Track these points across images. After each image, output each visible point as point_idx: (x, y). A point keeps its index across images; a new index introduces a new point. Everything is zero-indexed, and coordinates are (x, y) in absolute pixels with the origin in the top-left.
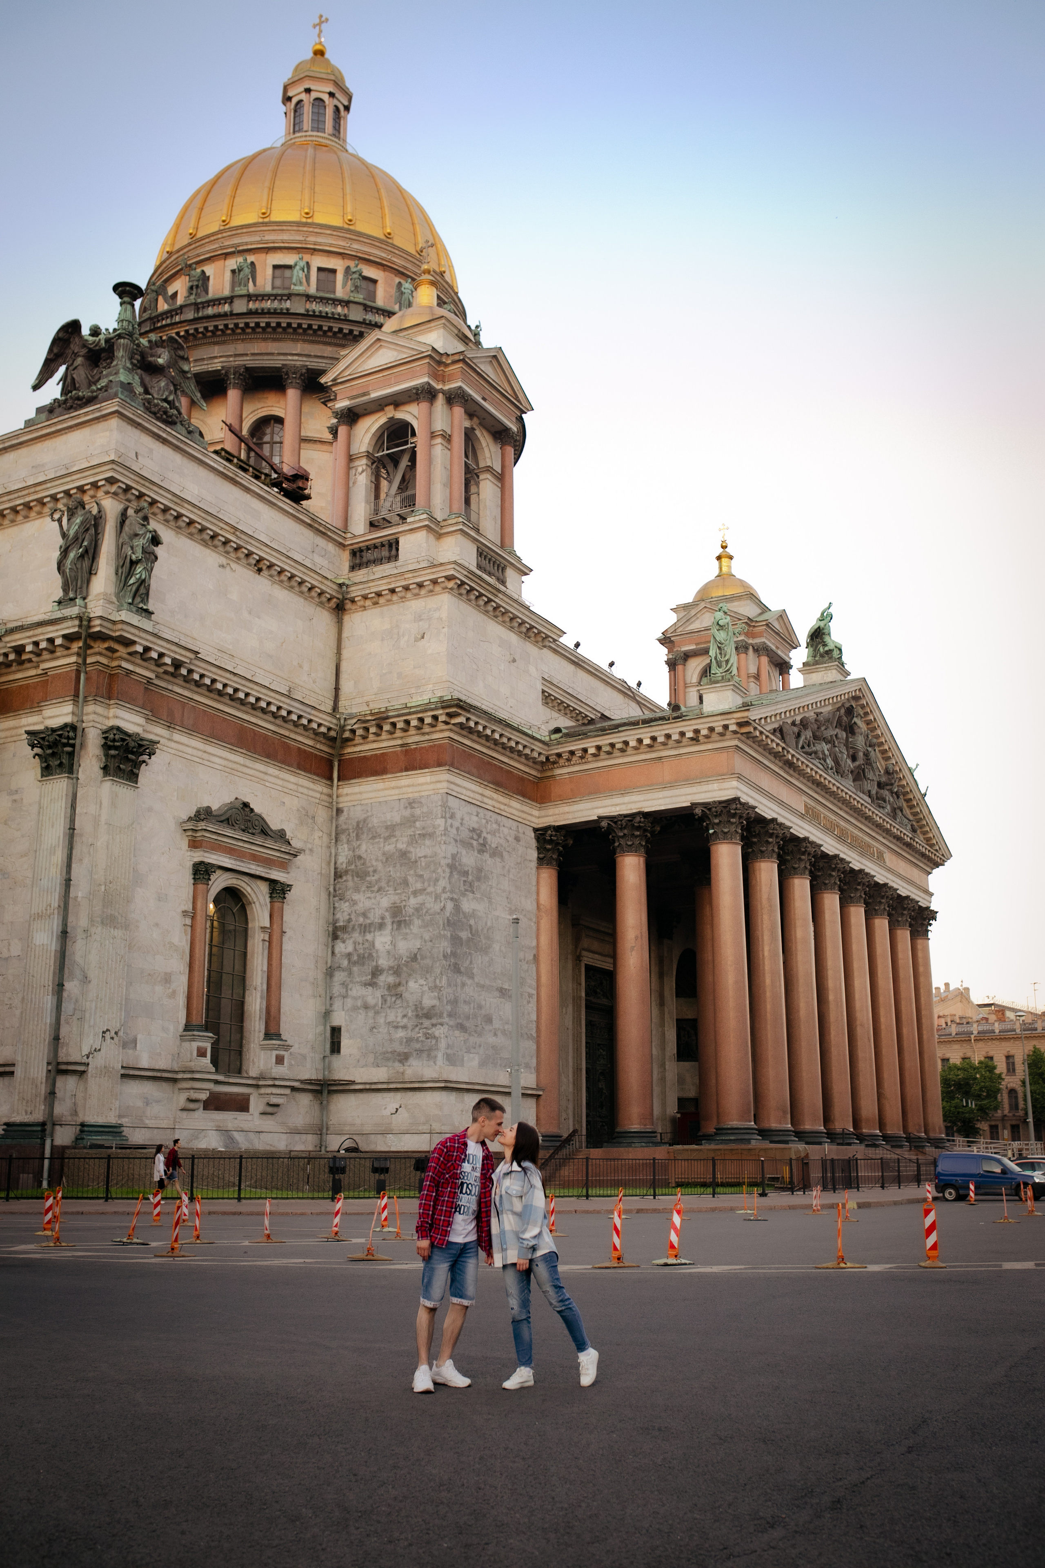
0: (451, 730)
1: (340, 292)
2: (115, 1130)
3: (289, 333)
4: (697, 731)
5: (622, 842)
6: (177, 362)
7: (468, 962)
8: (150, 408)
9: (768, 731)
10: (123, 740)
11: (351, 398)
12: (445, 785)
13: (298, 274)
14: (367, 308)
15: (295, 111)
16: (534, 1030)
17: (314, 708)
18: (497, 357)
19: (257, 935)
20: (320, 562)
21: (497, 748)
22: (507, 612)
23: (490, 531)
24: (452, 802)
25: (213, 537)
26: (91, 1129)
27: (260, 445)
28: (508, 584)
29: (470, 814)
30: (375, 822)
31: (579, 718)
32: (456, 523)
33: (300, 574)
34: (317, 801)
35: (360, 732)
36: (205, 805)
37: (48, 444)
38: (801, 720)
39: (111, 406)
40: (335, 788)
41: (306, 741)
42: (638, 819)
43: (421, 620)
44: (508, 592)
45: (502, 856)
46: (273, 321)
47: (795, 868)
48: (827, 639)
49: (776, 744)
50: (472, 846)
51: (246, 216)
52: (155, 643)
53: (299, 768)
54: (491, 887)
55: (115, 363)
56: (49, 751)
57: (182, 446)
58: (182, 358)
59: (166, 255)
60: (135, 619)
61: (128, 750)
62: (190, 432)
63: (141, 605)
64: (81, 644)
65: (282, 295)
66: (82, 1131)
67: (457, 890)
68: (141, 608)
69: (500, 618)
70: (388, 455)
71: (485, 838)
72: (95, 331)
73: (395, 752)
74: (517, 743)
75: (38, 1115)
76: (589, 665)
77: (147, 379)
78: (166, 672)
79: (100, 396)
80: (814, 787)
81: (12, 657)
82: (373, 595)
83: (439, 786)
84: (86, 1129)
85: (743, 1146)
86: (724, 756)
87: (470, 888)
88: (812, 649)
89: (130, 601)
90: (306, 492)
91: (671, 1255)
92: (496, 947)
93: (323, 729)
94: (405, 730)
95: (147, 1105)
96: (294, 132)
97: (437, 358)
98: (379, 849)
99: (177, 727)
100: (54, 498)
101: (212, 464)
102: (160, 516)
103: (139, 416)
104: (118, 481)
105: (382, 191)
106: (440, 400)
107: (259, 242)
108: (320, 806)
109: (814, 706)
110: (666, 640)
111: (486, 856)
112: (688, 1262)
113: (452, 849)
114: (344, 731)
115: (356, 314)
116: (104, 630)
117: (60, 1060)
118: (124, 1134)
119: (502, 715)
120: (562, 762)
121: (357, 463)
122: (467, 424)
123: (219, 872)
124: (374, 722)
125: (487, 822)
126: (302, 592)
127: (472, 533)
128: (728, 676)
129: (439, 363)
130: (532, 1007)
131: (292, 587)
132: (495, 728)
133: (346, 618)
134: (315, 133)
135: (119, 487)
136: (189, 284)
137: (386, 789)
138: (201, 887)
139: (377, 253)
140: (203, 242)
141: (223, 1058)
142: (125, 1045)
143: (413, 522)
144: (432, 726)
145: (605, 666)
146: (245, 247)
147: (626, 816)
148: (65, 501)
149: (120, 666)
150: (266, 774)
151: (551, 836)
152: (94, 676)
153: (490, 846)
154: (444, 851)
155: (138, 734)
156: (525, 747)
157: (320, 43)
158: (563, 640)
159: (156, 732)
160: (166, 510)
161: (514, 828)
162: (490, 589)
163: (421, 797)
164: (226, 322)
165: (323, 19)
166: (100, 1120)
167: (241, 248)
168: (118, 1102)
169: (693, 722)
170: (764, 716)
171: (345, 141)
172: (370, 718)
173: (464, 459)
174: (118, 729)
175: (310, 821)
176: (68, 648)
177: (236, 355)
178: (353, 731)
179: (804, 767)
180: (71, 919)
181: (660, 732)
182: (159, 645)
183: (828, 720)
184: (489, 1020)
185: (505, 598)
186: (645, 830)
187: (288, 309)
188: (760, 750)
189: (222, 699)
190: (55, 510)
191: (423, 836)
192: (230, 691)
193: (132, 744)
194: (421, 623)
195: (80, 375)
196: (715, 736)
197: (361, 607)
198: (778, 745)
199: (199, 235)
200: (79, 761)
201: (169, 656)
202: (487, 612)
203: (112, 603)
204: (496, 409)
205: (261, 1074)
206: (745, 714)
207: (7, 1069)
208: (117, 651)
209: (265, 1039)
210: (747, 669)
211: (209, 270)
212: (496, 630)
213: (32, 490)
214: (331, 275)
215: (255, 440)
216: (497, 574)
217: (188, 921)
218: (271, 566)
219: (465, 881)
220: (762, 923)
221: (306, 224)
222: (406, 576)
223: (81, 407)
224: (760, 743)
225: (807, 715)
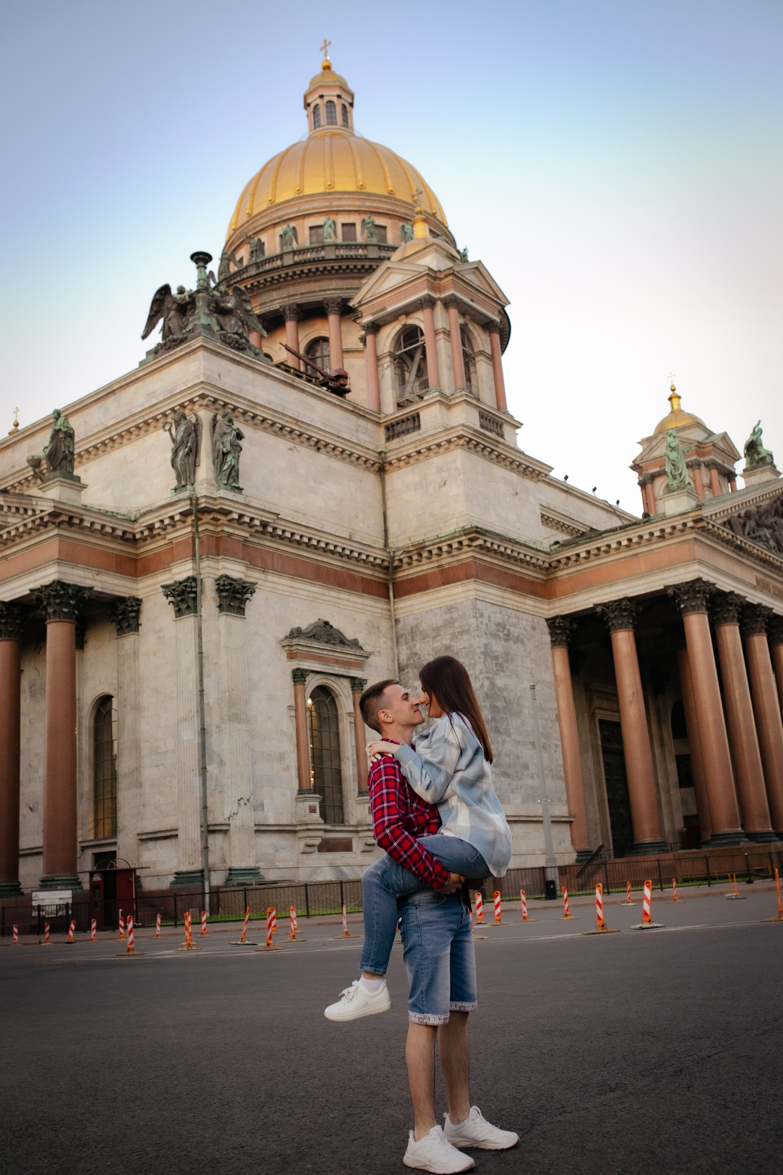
0: (473, 551)
1: (360, 239)
2: (254, 871)
3: (326, 275)
4: (662, 531)
5: (614, 621)
6: (241, 304)
7: (505, 724)
8: (225, 340)
9: (720, 524)
10: (231, 584)
11: (373, 314)
12: (473, 592)
13: (327, 230)
14: (380, 248)
15: (314, 113)
16: (563, 772)
17: (369, 546)
18: (478, 269)
19: (345, 720)
20: (363, 438)
21: (510, 561)
22: (507, 457)
23: (488, 400)
24: (480, 605)
25: (281, 429)
26: (237, 872)
27: (314, 360)
28: (506, 437)
29: (495, 613)
30: (424, 626)
31: (573, 532)
32: (461, 396)
33: (349, 449)
34: (380, 615)
35: (406, 560)
36: (296, 626)
37: (157, 376)
38: (746, 513)
39: (197, 343)
40: (392, 604)
41: (367, 572)
42: (624, 603)
43: (442, 471)
44: (506, 443)
45: (523, 642)
46: (313, 267)
47: (753, 629)
48: (760, 449)
49: (726, 533)
50: (499, 636)
51: (286, 194)
52: (246, 511)
53: (364, 592)
54: (517, 666)
55: (197, 311)
56: (179, 599)
57: (251, 365)
58: (245, 301)
59: (232, 232)
60: (230, 495)
61: (235, 591)
62: (256, 354)
63: (234, 484)
64: (193, 518)
65: (318, 248)
66: (230, 874)
67: (491, 671)
68: (234, 487)
69: (502, 463)
70: (405, 352)
71: (508, 630)
72: (181, 291)
73: (433, 572)
74: (525, 555)
75: (198, 865)
76: (576, 492)
77: (221, 319)
78: (257, 531)
79: (189, 337)
80: (762, 564)
81: (146, 533)
82: (405, 457)
83: (469, 594)
84: (233, 872)
85: (734, 847)
86: (686, 547)
87: (501, 668)
88: (749, 458)
89: (225, 482)
90: (347, 387)
91: (645, 921)
92: (526, 711)
93: (378, 561)
94: (439, 555)
95: (276, 851)
96: (315, 128)
97: (433, 275)
98: (430, 646)
99: (270, 571)
100: (164, 415)
101: (275, 375)
102: (241, 418)
103: (218, 347)
104: (207, 396)
105: (384, 161)
106: (439, 306)
107: (297, 212)
108: (382, 619)
109: (754, 501)
110: (636, 467)
111: (511, 643)
112: (659, 925)
113: (484, 640)
114: (394, 561)
115: (373, 253)
116: (208, 506)
117: (209, 823)
118: (261, 874)
119: (512, 536)
120: (561, 566)
121: (383, 361)
122: (461, 321)
123: (311, 675)
124: (415, 552)
125: (509, 618)
126: (352, 462)
127: (474, 402)
128: (683, 486)
129: (435, 278)
130: (559, 754)
131: (344, 459)
132: (506, 546)
133: (387, 477)
134: (330, 127)
135: (209, 400)
136: (250, 250)
137: (430, 601)
138: (299, 687)
139: (384, 207)
140: (257, 218)
141: (329, 812)
142: (255, 809)
143: (429, 399)
144: (458, 549)
145: (589, 492)
146: (288, 217)
147: (614, 602)
148: (172, 416)
149: (223, 531)
150: (339, 599)
151: (559, 623)
152: (205, 540)
153: (513, 635)
154: (478, 642)
155: (241, 579)
156: (531, 558)
157: (327, 61)
158: (552, 474)
159: (254, 576)
160: (245, 413)
161: (530, 620)
162: (492, 442)
163: (457, 604)
164: (279, 273)
165: (327, 43)
166: (243, 865)
167: (285, 218)
168: (254, 851)
169: (659, 524)
170: (714, 512)
171: (352, 129)
172: (412, 549)
173: (461, 347)
174: (227, 576)
175: (376, 630)
176: (184, 522)
177: (289, 296)
178: (401, 560)
179: (752, 549)
180: (207, 719)
181: (633, 534)
182: (249, 512)
183: (767, 511)
184: (526, 767)
185: (504, 448)
186: (631, 611)
187: (323, 257)
188: (714, 539)
189: (300, 547)
190: (166, 423)
191: (461, 633)
192: (305, 540)
193: (238, 587)
194: (442, 474)
195: (174, 324)
196: (677, 533)
197: (397, 467)
198: (728, 534)
199: (254, 213)
200: (200, 603)
201: (258, 519)
202: (492, 459)
203: (213, 485)
204: (482, 307)
205: (359, 822)
206: (699, 513)
207: (173, 833)
208: (219, 520)
209: (359, 796)
210: (701, 480)
211: (264, 237)
212: (500, 472)
213: (149, 411)
214: (352, 228)
215: (310, 357)
216: (496, 430)
217: (293, 713)
218: (326, 445)
219: (496, 664)
220: (731, 673)
221: (330, 193)
222: (427, 440)
223: (176, 346)
224: (713, 534)
225: (750, 509)
